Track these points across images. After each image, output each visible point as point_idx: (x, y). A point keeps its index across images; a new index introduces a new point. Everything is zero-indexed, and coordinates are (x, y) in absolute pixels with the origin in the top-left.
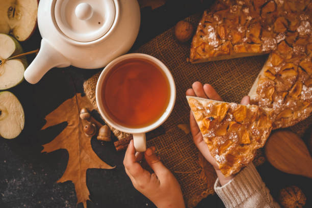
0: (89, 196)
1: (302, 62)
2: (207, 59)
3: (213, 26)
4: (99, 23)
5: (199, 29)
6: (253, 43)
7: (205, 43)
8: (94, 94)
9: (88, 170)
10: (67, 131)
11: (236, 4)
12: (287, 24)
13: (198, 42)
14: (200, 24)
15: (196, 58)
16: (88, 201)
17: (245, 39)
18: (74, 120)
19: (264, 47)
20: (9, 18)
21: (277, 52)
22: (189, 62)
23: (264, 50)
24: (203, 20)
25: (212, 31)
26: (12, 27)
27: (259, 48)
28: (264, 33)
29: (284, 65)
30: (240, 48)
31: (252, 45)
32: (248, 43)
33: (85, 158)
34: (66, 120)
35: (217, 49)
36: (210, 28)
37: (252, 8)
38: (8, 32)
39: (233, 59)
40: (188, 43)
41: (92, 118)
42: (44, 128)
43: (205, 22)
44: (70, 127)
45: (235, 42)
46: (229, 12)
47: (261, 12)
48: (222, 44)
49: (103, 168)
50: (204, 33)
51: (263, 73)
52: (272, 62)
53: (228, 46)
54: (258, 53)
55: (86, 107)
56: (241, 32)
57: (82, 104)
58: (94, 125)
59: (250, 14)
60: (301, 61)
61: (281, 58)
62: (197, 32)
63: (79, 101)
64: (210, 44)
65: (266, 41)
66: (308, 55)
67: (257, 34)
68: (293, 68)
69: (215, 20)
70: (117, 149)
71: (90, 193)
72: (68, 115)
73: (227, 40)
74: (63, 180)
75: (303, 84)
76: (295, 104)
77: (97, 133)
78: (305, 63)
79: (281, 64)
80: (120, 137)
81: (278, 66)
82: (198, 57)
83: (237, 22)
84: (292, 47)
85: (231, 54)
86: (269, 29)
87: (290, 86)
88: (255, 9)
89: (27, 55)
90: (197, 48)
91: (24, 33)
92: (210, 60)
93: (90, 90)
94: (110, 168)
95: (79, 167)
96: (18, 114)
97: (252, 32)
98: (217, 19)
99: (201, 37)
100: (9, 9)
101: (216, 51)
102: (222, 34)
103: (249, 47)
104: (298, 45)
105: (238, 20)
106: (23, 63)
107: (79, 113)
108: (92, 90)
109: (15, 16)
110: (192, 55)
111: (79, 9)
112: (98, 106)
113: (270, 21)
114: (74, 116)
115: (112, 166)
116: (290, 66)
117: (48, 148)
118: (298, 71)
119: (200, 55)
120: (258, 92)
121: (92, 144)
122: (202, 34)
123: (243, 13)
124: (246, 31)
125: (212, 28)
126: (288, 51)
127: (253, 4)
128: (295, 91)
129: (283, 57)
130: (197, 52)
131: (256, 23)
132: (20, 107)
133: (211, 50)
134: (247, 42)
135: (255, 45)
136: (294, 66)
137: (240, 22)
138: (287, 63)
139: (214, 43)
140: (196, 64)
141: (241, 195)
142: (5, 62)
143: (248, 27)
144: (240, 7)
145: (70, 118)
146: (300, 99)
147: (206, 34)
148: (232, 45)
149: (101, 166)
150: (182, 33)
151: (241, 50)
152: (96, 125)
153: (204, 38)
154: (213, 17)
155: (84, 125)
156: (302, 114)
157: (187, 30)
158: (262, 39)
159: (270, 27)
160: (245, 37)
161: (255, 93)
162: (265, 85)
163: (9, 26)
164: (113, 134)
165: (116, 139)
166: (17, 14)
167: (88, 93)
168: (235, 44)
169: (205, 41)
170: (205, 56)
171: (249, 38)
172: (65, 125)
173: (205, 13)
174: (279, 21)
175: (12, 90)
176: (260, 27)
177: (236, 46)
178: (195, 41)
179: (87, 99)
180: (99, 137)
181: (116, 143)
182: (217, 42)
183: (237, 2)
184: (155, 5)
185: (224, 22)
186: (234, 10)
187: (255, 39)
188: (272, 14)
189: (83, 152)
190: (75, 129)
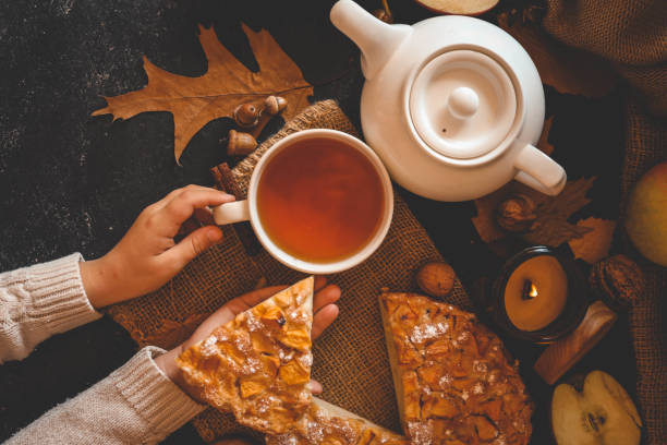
0: (120, 120)
2: (389, 324)
3: (448, 332)
4: (444, 131)
5: (442, 307)
6: (422, 404)
7: (417, 317)
9: (172, 116)
10: (242, 72)
11: (489, 370)
13: (418, 307)
14: (451, 308)
15: (388, 302)
16: (111, 116)
17: (428, 392)
18: (264, 85)
19: (416, 424)
22: (380, 293)
23: (410, 425)
24: (458, 313)
25: (438, 330)
27: (413, 416)
28: (441, 424)
30: (412, 382)
31: (418, 404)
32: (422, 396)
33: (193, 108)
34: (263, 69)
35: (407, 341)
36: (443, 327)
37: (484, 399)
39: (390, 370)
40: (415, 288)
41: (267, 120)
42: (246, 28)
43: (455, 317)
44: (249, 77)
45: (422, 372)
46: (474, 358)
47: (478, 415)
48: (417, 350)
49: (176, 141)
50: (435, 316)
51: (368, 426)
52: (388, 441)
53: (414, 360)
54: (404, 415)
55: (290, 109)
56: (441, 383)
57: (293, 97)
58: (256, 122)
59: (472, 396)
62: (437, 304)
63: (298, 93)
64: (416, 327)
65: (427, 429)
67: (437, 411)
69: (459, 334)
70: (216, 169)
71: (128, 120)
72: (272, 73)
73: (424, 357)
74: (149, 68)
77: (241, 130)
80: (237, 172)
82: (392, 308)
83: (457, 374)
85: (401, 367)
86: (448, 432)
88: (481, 404)
90: (408, 305)
92: (387, 329)
93: (320, 115)
94: (177, 155)
95: (175, 97)
97: (441, 403)
98: (460, 338)
99: (428, 312)
101: (403, 339)
102: (435, 349)
103: (413, 399)
105: (460, 376)
107: (277, 94)
110: (395, 297)
111: (468, 94)
113: (462, 432)
114: (270, 85)
115: (181, 159)
117: (208, 38)
119: (395, 311)
120: (335, 420)
121: (220, 119)
122: (434, 312)
123: (474, 384)
124: (442, 391)
125: (444, 331)
130: (399, 305)
131: (458, 407)
133: (405, 330)
134: (422, 394)
135: (418, 409)
137: (458, 378)
139: (418, 336)
140: (378, 303)
141: (140, 395)
143: (449, 394)
144: (484, 377)
145: (267, 77)
147: (433, 321)
148: (414, 367)
149: (180, 138)
150: (433, 278)
151: (408, 384)
152: (257, 126)
153: (426, 317)
154: (465, 329)
155: (256, 103)
157: (439, 285)
158: (430, 421)
159: (452, 434)
160: (432, 390)
161: (333, 415)
162: (348, 431)
164: (242, 160)
165: (233, 165)
167: (316, 109)
168: (418, 374)
169: (420, 319)
170: (395, 320)
171: (430, 397)
172: (254, 67)
173: (472, 316)
176: (450, 416)
177: (415, 374)
178: (420, 300)
179: (304, 107)
180: (234, 134)
181: (224, 166)
182: (420, 342)
183: (493, 372)
184: (481, 224)
185: (457, 351)
186: (479, 367)
187: (429, 407)
188: (473, 434)
189: (205, 104)
190: (246, 87)
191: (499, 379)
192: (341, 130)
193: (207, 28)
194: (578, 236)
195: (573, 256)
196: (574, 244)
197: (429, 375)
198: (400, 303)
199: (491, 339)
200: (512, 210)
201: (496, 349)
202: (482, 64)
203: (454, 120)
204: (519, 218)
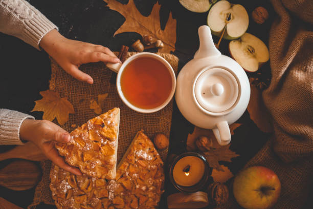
0: (108, 7)
1: (86, 198)
2: (134, 142)
3: (151, 161)
4: (204, 93)
5: (156, 151)
6: (122, 177)
7: (144, 148)
8: (167, 59)
9: (125, 20)
10: (158, 26)
11: (153, 185)
12: (116, 206)
13: (148, 145)
14: (158, 154)
15: (140, 135)
16: (107, 4)
17: (127, 174)
18: (161, 36)
19: (114, 181)
20: (249, 46)
21: (104, 187)
22: (140, 130)
23: (112, 180)
24: (158, 158)
25: (148, 157)
26: (243, 43)
28: (122, 189)
29: (94, 185)
30: (125, 166)
31: (120, 175)
32: (124, 174)
33: (133, 24)
34: (165, 31)
35: (135, 152)
36: (150, 158)
37: (143, 193)
38: (242, 39)
40: (152, 138)
41: (152, 47)
42: (170, 14)
43: (156, 158)
44: (159, 30)
45: (131, 166)
46: (151, 177)
47: (137, 197)
48: (135, 158)
49: (119, 29)
50: (151, 152)
53: (131, 160)
55: (163, 49)
56: (134, 175)
57: (167, 47)
58: (149, 44)
59: (140, 189)
60: (88, 198)
61: (99, 187)
62: (155, 149)
63: (169, 47)
64: (142, 150)
65: (116, 186)
66: (87, 205)
67: (125, 184)
68: (87, 189)
69: (153, 165)
70: (124, 46)
71: (111, 10)
72: (167, 34)
73: (136, 162)
75: (72, 188)
76: (64, 174)
77: (142, 42)
78: (84, 199)
79: (96, 184)
80: (129, 54)
81: (95, 181)
82: (139, 138)
83: (141, 178)
84: (100, 199)
85: (125, 159)
86: (122, 194)
87: (77, 179)
88: (141, 194)
89: (220, 38)
90: (145, 141)
91: (234, 47)
92: (132, 143)
93: (171, 59)
94: (116, 33)
95: (131, 15)
96: (190, 6)
97: (128, 182)
98: (152, 166)
99: (150, 149)
100: (254, 50)
101: (134, 150)
102: (141, 162)
103: (120, 172)
104: (98, 204)
106: (217, 32)
107: (162, 42)
108: (170, 60)
109: (247, 50)
110: (143, 135)
111: (221, 88)
112: (158, 55)
113: (126, 198)
114: (163, 37)
115: (116, 35)
116: (90, 189)
117: (157, 7)
118: (83, 191)
119: (139, 139)
121: (139, 34)
122: (151, 150)
123: (144, 185)
124: (132, 178)
125: (149, 159)
126: (99, 194)
127: (145, 195)
128: (72, 180)
129: (99, 188)
130: (142, 139)
131: (132, 188)
132: (193, 10)
133: (137, 148)
134: (125, 174)
135: (119, 177)
136: (88, 191)
137: (140, 178)
138: (93, 188)
139: (140, 153)
140: (136, 134)
142: (226, 22)
143: (133, 181)
144: (149, 186)
145: (164, 34)
146: (65, 179)
147: (149, 153)
148: (130, 162)
149: (121, 29)
150: (160, 139)
151: (123, 166)
152: (148, 46)
153: (147, 150)
154: (156, 165)
155: (154, 39)
156: (54, 173)
157: (161, 143)
158: (120, 184)
159: (123, 195)
160: (129, 175)
163: (245, 42)
164: (134, 52)
165: (130, 50)
166: (247, 52)
167: (171, 56)
170: (137, 142)
171: (126, 176)
172: (163, 28)
173: (162, 163)
174: (123, 203)
175: (206, 14)
176: (127, 188)
177: (128, 165)
178: (150, 143)
179: (167, 52)
180: (139, 42)
181: (128, 48)
182: (139, 156)
183: (153, 187)
184: (190, 138)
185: (147, 169)
186: (150, 181)
187: (123, 180)
188: (129, 201)
189: (138, 25)
190: (155, 32)
191: (153, 191)
192: (171, 65)
193: (159, 4)
194: (218, 169)
195: (211, 174)
196: (214, 171)
197: (132, 169)
198: (143, 138)
199: (162, 176)
200: (204, 140)
201: (161, 180)
202: (233, 83)
203: (210, 93)
204: (204, 145)
